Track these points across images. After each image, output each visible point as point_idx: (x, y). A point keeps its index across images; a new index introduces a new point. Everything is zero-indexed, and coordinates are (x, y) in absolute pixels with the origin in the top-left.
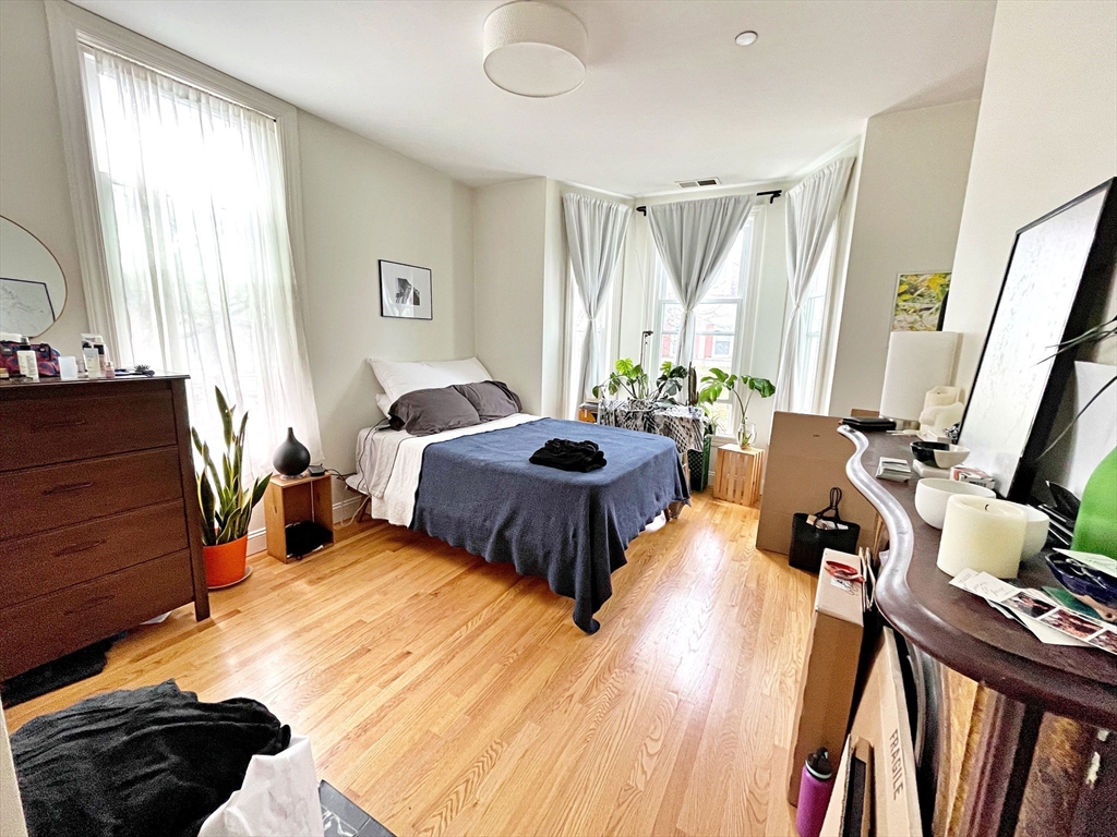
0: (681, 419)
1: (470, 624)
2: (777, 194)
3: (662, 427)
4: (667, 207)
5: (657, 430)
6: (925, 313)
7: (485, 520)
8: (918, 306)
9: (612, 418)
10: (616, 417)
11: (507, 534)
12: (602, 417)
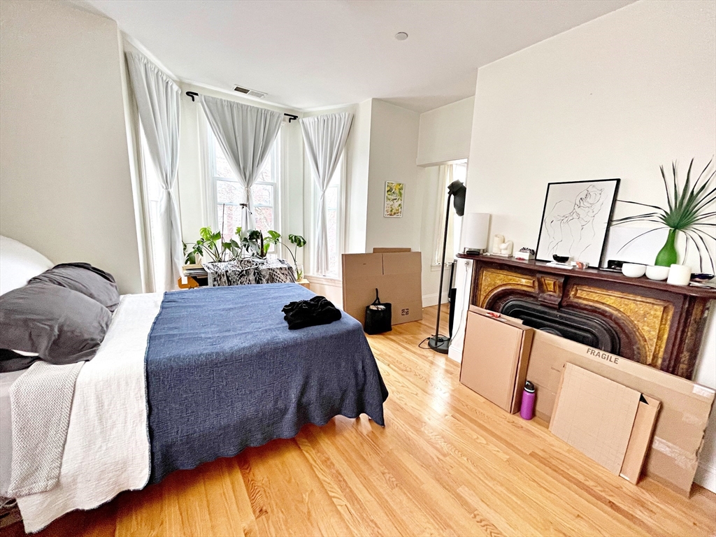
0: (281, 268)
1: (331, 494)
2: (295, 118)
3: (267, 277)
4: (219, 102)
5: (264, 280)
6: (395, 201)
7: (276, 402)
8: (393, 198)
9: (225, 279)
10: (228, 277)
11: (304, 400)
12: (215, 280)
